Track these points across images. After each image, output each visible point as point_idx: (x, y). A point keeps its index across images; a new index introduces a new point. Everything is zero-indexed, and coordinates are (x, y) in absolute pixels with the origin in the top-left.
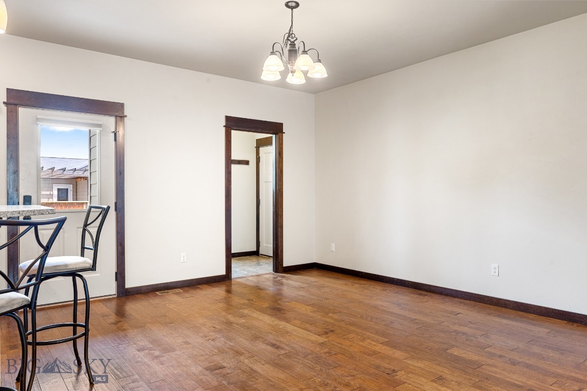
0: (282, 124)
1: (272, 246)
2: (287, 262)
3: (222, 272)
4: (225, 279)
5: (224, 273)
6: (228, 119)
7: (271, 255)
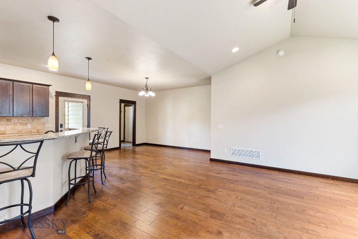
0: (136, 102)
1: (132, 139)
2: (137, 143)
3: (118, 146)
4: (119, 148)
5: (119, 146)
6: (120, 100)
7: (132, 142)
